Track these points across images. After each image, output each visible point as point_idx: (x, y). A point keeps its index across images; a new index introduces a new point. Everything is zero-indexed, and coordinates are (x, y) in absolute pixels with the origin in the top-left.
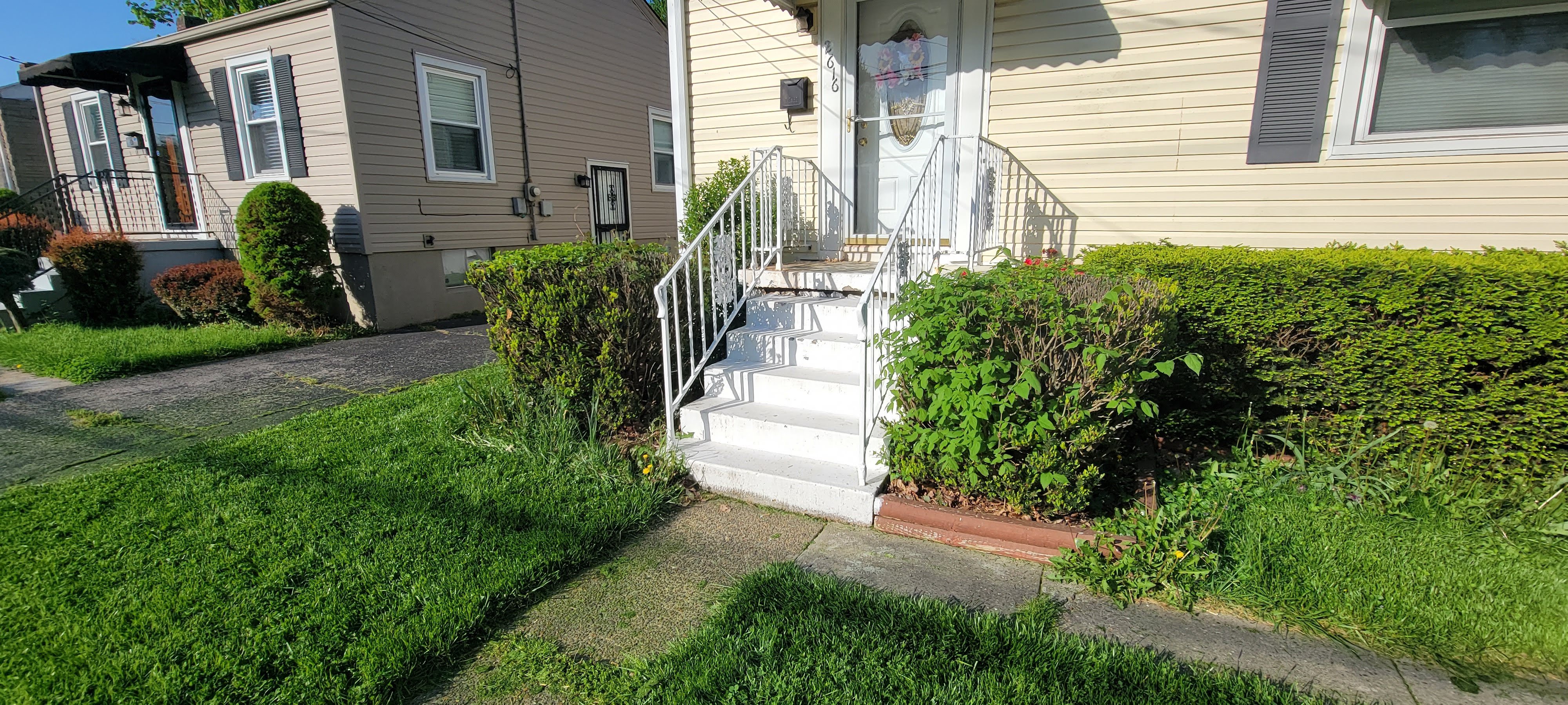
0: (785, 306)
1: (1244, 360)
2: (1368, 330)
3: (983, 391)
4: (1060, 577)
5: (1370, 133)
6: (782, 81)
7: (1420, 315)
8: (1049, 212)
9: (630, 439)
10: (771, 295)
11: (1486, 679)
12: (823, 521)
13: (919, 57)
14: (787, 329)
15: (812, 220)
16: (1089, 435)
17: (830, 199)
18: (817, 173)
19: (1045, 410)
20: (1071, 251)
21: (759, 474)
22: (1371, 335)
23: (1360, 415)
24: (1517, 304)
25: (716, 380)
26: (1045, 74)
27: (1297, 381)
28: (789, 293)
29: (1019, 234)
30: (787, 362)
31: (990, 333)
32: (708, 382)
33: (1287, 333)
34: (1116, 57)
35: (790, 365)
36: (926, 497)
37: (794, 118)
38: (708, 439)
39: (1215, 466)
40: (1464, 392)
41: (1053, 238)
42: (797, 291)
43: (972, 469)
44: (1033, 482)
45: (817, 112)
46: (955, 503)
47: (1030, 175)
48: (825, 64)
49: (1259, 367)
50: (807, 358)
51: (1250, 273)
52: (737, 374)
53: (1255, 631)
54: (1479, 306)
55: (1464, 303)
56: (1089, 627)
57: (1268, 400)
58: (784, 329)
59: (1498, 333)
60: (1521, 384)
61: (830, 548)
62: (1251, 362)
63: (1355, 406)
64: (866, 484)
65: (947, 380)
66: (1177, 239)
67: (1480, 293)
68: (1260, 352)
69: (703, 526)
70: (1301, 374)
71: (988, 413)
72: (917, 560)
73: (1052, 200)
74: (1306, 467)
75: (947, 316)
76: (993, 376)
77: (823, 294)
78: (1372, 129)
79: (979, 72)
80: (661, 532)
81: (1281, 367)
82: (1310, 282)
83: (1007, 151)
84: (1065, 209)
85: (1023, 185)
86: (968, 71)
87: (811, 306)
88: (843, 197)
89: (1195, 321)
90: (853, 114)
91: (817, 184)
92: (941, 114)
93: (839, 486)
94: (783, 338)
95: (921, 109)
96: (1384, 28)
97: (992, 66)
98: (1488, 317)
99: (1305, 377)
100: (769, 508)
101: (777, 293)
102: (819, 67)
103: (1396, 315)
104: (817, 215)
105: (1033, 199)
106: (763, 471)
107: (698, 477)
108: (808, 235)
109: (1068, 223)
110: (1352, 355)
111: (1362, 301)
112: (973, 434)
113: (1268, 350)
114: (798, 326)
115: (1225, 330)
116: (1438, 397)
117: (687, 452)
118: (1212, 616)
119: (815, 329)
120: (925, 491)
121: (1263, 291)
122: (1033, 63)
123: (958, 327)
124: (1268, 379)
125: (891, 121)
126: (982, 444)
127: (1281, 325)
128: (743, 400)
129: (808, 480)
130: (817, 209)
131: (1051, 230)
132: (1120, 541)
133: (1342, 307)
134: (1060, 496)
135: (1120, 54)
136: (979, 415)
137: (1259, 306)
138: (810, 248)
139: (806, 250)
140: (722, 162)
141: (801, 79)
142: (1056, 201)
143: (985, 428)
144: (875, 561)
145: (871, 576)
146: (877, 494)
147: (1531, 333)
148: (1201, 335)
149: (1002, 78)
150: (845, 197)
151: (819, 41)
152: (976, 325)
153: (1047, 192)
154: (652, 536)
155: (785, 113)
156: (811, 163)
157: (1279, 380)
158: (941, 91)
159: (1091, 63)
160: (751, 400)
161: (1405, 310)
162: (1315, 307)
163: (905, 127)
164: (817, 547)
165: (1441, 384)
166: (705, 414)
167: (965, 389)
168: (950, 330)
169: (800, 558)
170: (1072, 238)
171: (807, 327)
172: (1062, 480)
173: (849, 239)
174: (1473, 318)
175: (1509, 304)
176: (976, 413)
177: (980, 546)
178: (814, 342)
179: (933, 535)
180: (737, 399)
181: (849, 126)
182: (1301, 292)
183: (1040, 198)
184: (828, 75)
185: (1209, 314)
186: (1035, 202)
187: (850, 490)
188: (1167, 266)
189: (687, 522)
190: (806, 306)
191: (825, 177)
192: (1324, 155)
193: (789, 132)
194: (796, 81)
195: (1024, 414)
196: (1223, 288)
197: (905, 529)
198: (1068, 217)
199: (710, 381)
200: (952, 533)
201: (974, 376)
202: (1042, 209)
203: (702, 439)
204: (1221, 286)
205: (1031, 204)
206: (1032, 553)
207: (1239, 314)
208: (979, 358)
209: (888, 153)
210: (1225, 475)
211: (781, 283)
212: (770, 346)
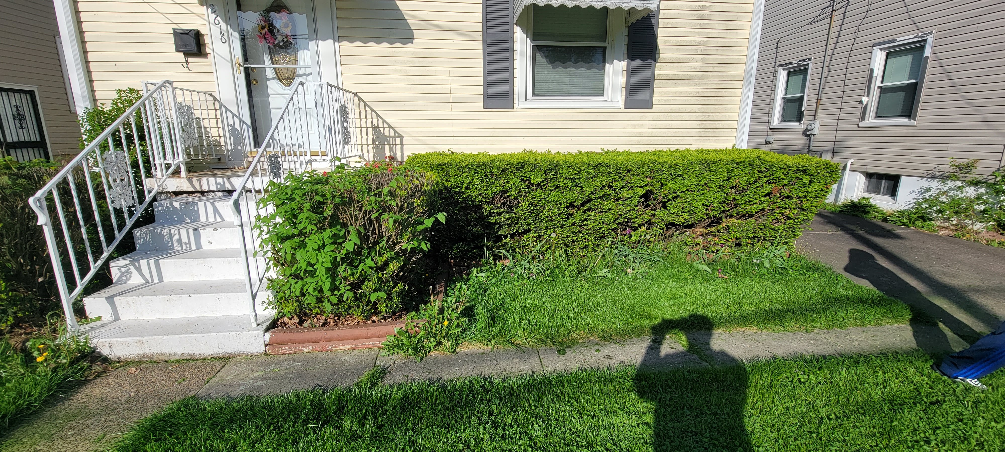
0: (190, 205)
1: (483, 213)
2: (530, 193)
3: (327, 249)
4: (387, 353)
5: (532, 96)
6: (174, 30)
7: (547, 183)
8: (387, 134)
9: (26, 334)
10: (180, 197)
11: (569, 347)
12: (225, 359)
13: (288, 27)
14: (194, 222)
15: (218, 138)
16: (394, 266)
17: (231, 122)
18: (217, 104)
19: (369, 254)
20: (402, 157)
21: (165, 337)
22: (530, 195)
23: (531, 234)
24: (578, 177)
25: (123, 270)
26: (372, 48)
27: (506, 220)
28: (196, 195)
29: (371, 147)
30: (194, 247)
31: (328, 212)
32: (115, 273)
33: (499, 197)
34: (412, 43)
35: (197, 249)
36: (305, 325)
37: (190, 60)
38: (117, 319)
39: (475, 270)
40: (568, 218)
41: (391, 149)
42: (203, 193)
43: (326, 300)
44: (367, 300)
45: (210, 58)
46: (325, 324)
47: (372, 110)
48: (212, 21)
49: (490, 215)
50: (211, 243)
51: (478, 167)
52: (143, 263)
53: (483, 353)
54: (566, 178)
55: (561, 177)
56: (400, 378)
57: (497, 232)
58: (191, 222)
59: (574, 190)
60: (584, 212)
61: (229, 377)
62: (486, 214)
63: (530, 231)
64: (258, 325)
65: (303, 245)
66: (456, 149)
67: (565, 172)
68: (489, 208)
69: (108, 390)
70: (507, 217)
71: (331, 262)
72: (296, 368)
73: (387, 126)
74: (514, 264)
75: (297, 203)
76: (331, 239)
77: (226, 194)
78: (533, 94)
79: (330, 42)
80: (60, 407)
81: (500, 214)
82: (504, 170)
83: (356, 94)
84: (396, 132)
85: (369, 116)
86: (323, 40)
87: (212, 203)
88: (242, 121)
89: (457, 194)
90: (241, 61)
91: (218, 112)
92: (309, 67)
93: (235, 331)
94: (188, 229)
95: (295, 62)
96: (532, 45)
97: (339, 39)
98: (570, 183)
99: (509, 219)
100: (179, 361)
101: (185, 195)
102: (207, 23)
103: (538, 185)
104: (221, 134)
105: (376, 125)
106: (169, 334)
107: (105, 352)
108: (216, 150)
109: (398, 140)
110: (525, 205)
111: (525, 179)
112: (324, 278)
113: (492, 206)
114: (203, 219)
115: (472, 197)
116: (559, 222)
117: (92, 335)
118: (464, 352)
119: (219, 219)
120: (305, 320)
121: (485, 176)
122: (365, 40)
123: (305, 210)
124: (493, 221)
125: (275, 69)
126: (331, 283)
127: (495, 193)
128: (153, 282)
129: (210, 332)
130: (221, 130)
131: (390, 145)
132: (418, 323)
133: (518, 182)
134: (384, 305)
135: (414, 41)
136: (325, 265)
137: (484, 184)
138: (219, 159)
139: (217, 161)
140: (121, 91)
141: (191, 30)
142: (390, 127)
143: (332, 272)
144: (264, 376)
145: (259, 388)
146: (267, 330)
147: (584, 189)
148: (461, 201)
149: (346, 47)
150: (243, 122)
151: (205, 4)
152: (317, 208)
153: (384, 121)
154: (48, 413)
155: (181, 55)
156: (211, 95)
157: (498, 221)
158: (305, 51)
159: (398, 45)
160: (161, 280)
161: (541, 182)
162: (507, 182)
163: (285, 74)
164: (218, 379)
165: (559, 215)
166: (110, 300)
167: (315, 250)
168: (300, 213)
169: (200, 392)
170: (402, 149)
171: (211, 219)
172: (382, 295)
173: (251, 152)
174: (565, 184)
175: (575, 177)
176: (323, 264)
177: (341, 347)
178: (215, 230)
179: (309, 348)
180: (148, 282)
181: (240, 69)
182: (501, 176)
183: (381, 125)
184: (216, 30)
185: (463, 190)
186: (378, 127)
187: (244, 332)
188: (440, 165)
189: (92, 392)
190: (208, 204)
191: (225, 107)
192: (516, 106)
193: (187, 70)
194: (187, 32)
195: (357, 259)
196: (467, 175)
197: (289, 349)
198: (398, 137)
199: (117, 272)
200: (322, 344)
201: (320, 241)
202: (382, 132)
203: (111, 320)
204: (466, 174)
205: (376, 129)
206: (372, 343)
207: (476, 188)
208: (321, 229)
209: (276, 92)
210: (480, 274)
211: (185, 186)
212: (177, 237)
